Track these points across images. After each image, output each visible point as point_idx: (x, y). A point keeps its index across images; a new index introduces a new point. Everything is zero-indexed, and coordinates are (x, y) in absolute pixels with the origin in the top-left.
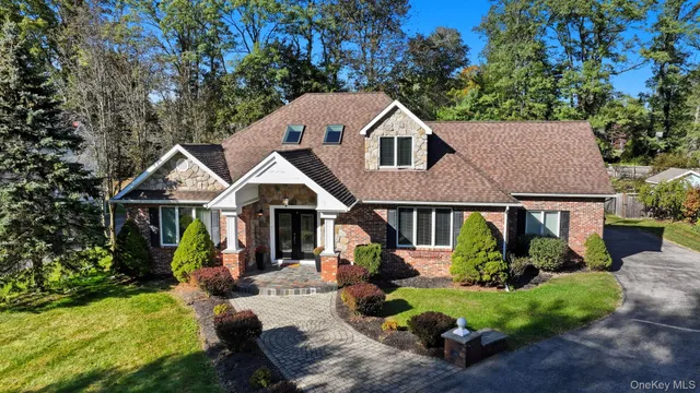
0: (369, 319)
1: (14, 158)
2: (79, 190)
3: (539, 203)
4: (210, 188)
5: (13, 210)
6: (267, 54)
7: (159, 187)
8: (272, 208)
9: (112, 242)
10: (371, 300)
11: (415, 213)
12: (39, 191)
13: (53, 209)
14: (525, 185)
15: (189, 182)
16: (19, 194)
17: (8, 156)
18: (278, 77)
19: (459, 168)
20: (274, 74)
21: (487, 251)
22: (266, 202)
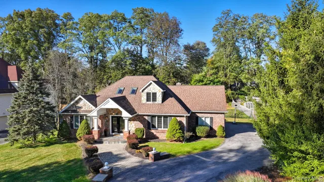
0: (133, 150)
1: (30, 100)
2: (49, 110)
3: (203, 114)
4: (90, 109)
5: (29, 116)
6: (124, 54)
7: (74, 109)
8: (111, 116)
9: (58, 126)
10: (134, 144)
11: (157, 118)
12: (37, 111)
13: (41, 116)
14: (197, 108)
15: (84, 107)
16: (31, 112)
17: (28, 100)
18: (128, 63)
19: (172, 102)
20: (126, 62)
21: (177, 130)
22: (108, 114)
